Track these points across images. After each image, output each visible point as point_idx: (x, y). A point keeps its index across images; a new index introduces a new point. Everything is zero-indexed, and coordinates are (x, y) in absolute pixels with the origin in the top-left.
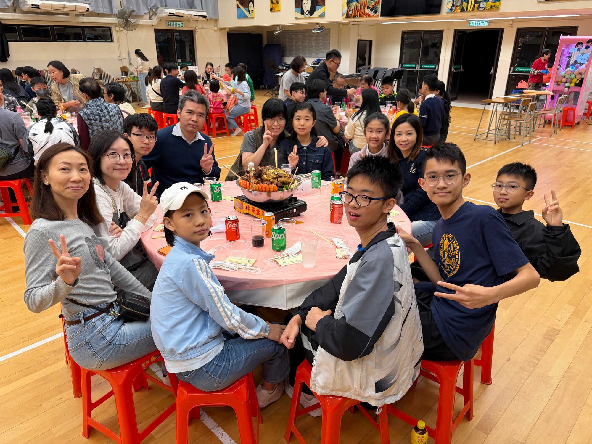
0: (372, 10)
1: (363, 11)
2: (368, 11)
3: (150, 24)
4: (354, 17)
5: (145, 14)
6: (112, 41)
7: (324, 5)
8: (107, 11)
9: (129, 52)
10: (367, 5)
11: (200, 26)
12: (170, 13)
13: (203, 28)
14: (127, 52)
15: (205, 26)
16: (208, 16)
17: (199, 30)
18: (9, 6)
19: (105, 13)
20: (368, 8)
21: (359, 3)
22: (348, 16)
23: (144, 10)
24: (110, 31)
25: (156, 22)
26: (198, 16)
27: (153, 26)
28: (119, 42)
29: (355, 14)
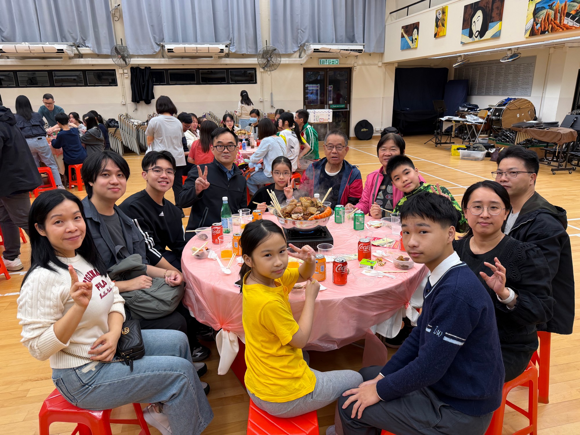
0: (573, 18)
1: (558, 21)
2: (568, 21)
3: (297, 62)
4: (543, 33)
5: (295, 52)
6: (256, 83)
7: (501, 20)
8: (251, 51)
9: (272, 94)
10: (566, 11)
11: (360, 62)
12: (315, 49)
13: (364, 64)
14: (270, 93)
15: (366, 62)
16: (364, 49)
17: (358, 67)
18: (156, 52)
19: (249, 53)
20: (568, 15)
21: (552, 10)
22: (533, 33)
23: (293, 48)
24: (255, 72)
25: (305, 61)
26: (351, 50)
27: (301, 64)
28: (262, 83)
29: (545, 28)
